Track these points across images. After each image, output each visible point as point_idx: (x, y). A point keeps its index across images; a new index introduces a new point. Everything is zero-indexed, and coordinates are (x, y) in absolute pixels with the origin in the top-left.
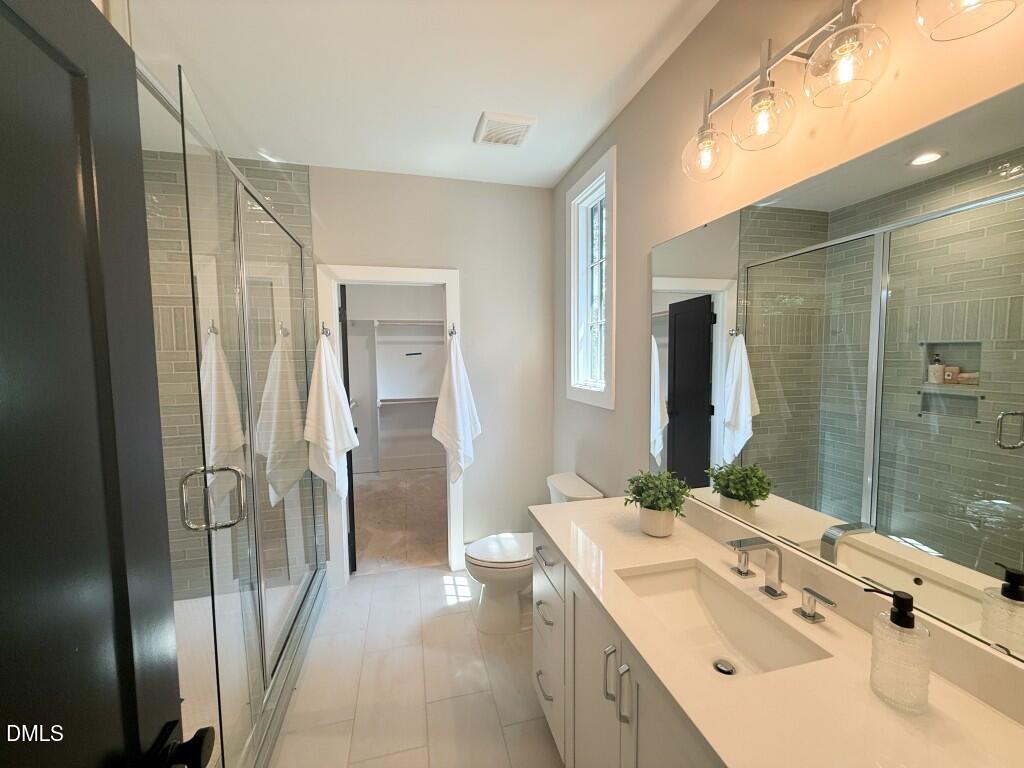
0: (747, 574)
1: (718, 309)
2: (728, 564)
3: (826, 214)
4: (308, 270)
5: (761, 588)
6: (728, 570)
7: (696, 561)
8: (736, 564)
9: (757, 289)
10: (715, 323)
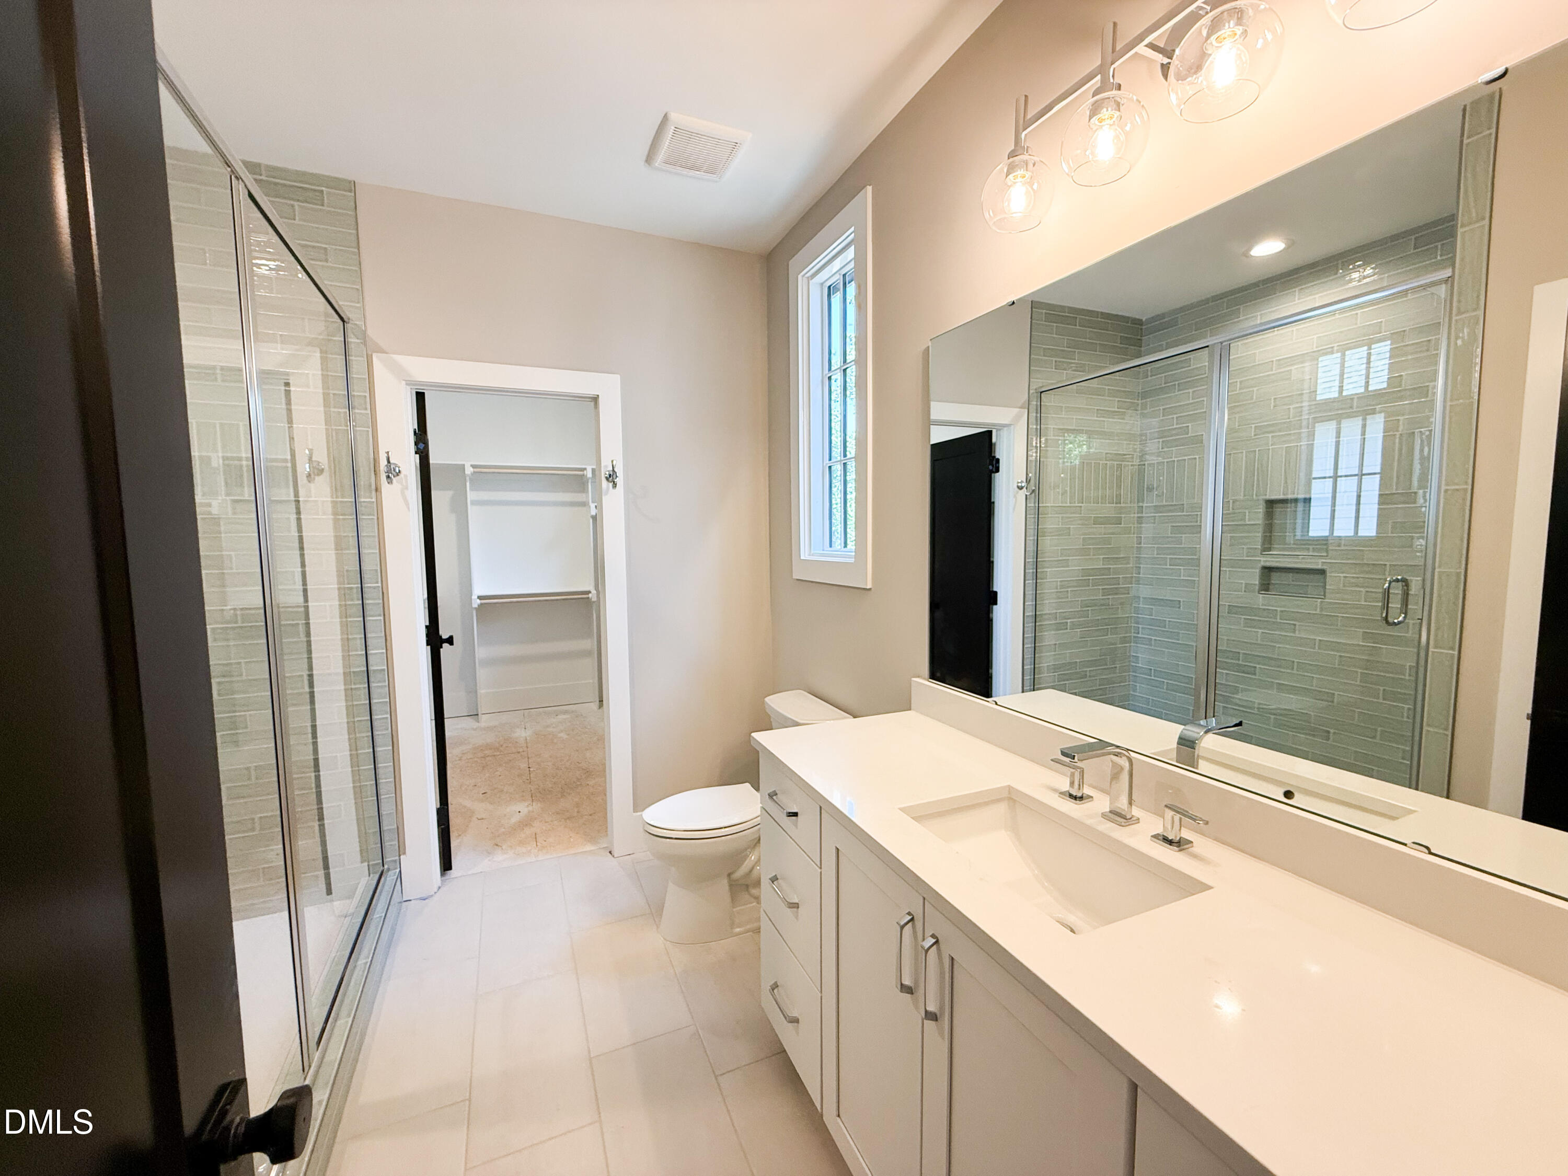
0: (1081, 798)
1: (1001, 452)
2: (1055, 790)
3: (1138, 322)
4: (357, 363)
5: (1104, 815)
6: (1057, 795)
7: (1010, 788)
8: (1066, 787)
9: (1052, 424)
10: (997, 470)
